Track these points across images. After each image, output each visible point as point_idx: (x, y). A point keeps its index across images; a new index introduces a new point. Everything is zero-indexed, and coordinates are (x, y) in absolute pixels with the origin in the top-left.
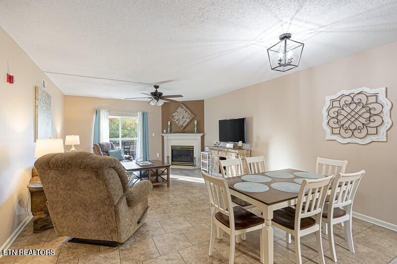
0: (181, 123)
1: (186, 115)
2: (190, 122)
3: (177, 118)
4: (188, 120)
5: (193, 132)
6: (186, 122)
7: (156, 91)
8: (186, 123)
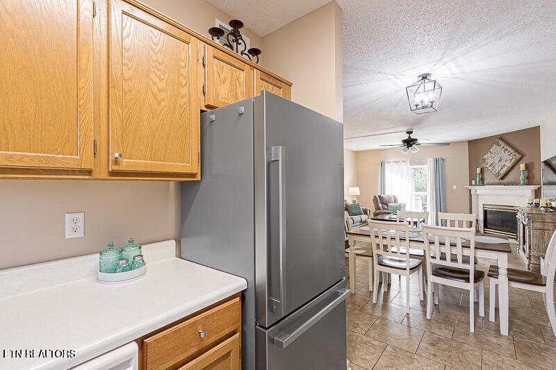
0: (497, 169)
1: (506, 156)
2: (513, 167)
3: (490, 161)
4: (509, 164)
5: (518, 184)
6: (506, 168)
7: (410, 137)
8: (505, 170)
